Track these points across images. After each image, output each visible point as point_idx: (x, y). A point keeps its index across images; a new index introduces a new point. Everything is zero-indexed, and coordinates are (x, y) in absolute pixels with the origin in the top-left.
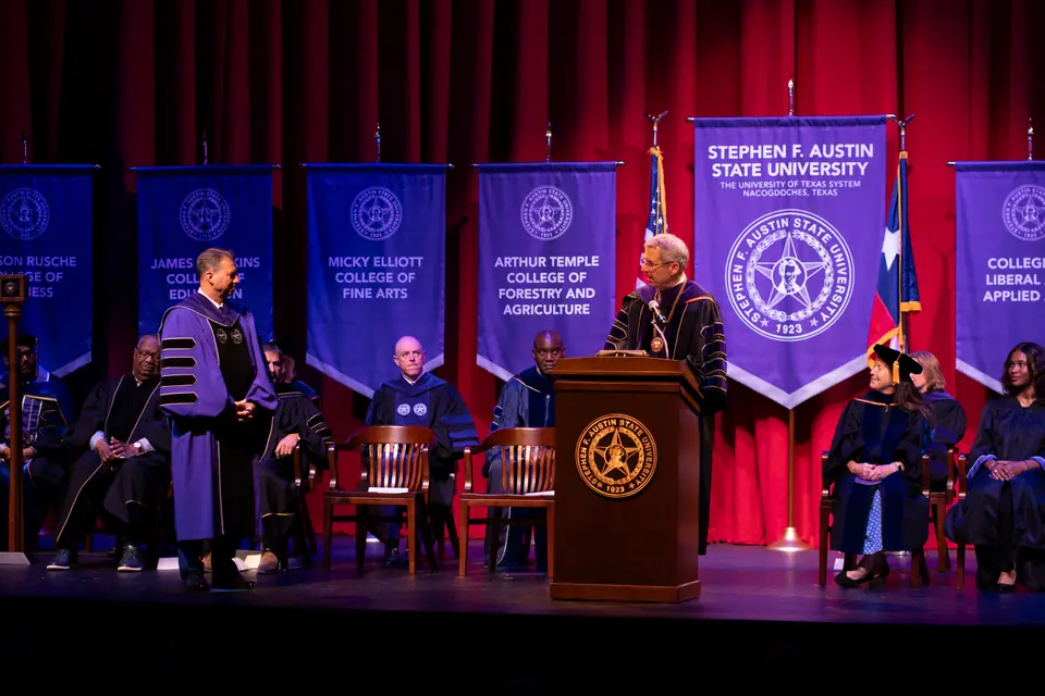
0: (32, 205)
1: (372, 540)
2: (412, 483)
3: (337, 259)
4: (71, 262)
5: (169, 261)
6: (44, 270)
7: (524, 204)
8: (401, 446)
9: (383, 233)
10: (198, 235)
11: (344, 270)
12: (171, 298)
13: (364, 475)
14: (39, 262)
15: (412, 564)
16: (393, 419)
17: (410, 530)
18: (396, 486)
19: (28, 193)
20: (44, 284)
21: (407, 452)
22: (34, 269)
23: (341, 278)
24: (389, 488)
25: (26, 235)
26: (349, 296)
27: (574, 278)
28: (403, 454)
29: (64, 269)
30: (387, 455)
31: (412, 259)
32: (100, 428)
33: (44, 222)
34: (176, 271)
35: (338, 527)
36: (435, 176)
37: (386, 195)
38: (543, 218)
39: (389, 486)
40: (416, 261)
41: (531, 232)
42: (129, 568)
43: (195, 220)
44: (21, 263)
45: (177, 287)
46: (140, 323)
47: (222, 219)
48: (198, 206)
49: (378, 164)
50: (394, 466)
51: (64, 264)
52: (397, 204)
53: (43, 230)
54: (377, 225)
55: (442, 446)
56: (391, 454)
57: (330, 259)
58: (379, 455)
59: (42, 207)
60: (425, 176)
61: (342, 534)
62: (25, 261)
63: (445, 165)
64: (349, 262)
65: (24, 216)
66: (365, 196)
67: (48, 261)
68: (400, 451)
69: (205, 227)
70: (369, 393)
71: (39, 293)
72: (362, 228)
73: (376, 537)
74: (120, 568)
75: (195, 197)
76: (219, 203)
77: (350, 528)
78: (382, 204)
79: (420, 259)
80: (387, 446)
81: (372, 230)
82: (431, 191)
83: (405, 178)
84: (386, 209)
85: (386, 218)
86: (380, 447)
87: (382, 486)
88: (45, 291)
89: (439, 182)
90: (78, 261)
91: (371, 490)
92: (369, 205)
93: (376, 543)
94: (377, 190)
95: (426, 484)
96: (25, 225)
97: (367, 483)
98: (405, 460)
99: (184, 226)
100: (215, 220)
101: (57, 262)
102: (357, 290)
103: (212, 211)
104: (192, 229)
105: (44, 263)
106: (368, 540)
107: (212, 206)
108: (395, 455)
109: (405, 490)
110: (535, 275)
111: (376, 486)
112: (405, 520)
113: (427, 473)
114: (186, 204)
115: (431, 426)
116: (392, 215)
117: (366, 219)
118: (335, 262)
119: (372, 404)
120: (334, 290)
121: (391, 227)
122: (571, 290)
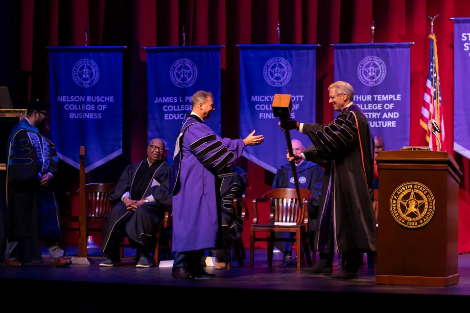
0: (90, 68)
1: (276, 251)
2: (299, 220)
3: (256, 97)
4: (111, 99)
5: (164, 98)
6: (96, 104)
7: (359, 66)
8: (292, 199)
9: (281, 82)
10: (180, 84)
11: (260, 103)
12: (166, 119)
13: (272, 215)
14: (94, 100)
15: (299, 265)
16: (287, 185)
17: (298, 245)
18: (290, 222)
19: (87, 62)
20: (96, 111)
21: (296, 203)
22: (91, 103)
23: (258, 107)
24: (286, 223)
25: (86, 85)
26: (262, 117)
27: (387, 106)
28: (293, 204)
29: (107, 103)
30: (285, 204)
31: (297, 96)
32: (127, 190)
33: (96, 78)
34: (168, 104)
35: (257, 244)
36: (310, 51)
37: (283, 62)
38: (370, 74)
39: (286, 221)
40: (299, 98)
41: (363, 81)
42: (142, 266)
43: (178, 76)
44: (84, 100)
45: (168, 112)
46: (149, 133)
47: (193, 75)
48: (180, 68)
49: (278, 44)
50: (289, 211)
51: (107, 100)
52: (289, 66)
53: (95, 82)
54: (278, 78)
55: (314, 200)
56: (287, 204)
57: (252, 97)
58: (280, 204)
59: (95, 70)
60: (305, 51)
61: (259, 248)
62: (86, 99)
63: (316, 45)
64: (262, 99)
65: (85, 74)
66: (271, 62)
67: (99, 99)
68: (292, 202)
69: (184, 79)
70: (274, 171)
71: (94, 116)
72: (269, 80)
73: (279, 250)
74: (137, 266)
75: (178, 63)
76: (192, 67)
77: (264, 245)
78: (281, 66)
79: (302, 97)
80: (285, 200)
81: (275, 81)
82: (308, 59)
83: (293, 52)
84: (283, 70)
85: (283, 75)
86: (281, 200)
87: (282, 221)
88: (97, 115)
89: (312, 54)
90: (115, 99)
91: (276, 224)
92: (274, 67)
93: (278, 253)
94: (278, 59)
95: (306, 221)
96: (86, 79)
97: (273, 220)
98: (295, 207)
99: (173, 79)
100: (189, 75)
101: (103, 99)
102: (267, 114)
103: (187, 71)
104: (176, 81)
105: (97, 100)
106: (274, 251)
107: (187, 68)
108: (289, 205)
109: (295, 224)
110: (365, 105)
111: (278, 221)
112: (295, 240)
113: (306, 214)
114: (174, 67)
115: (309, 188)
116: (286, 73)
117: (272, 74)
118: (255, 98)
119: (276, 178)
120: (254, 113)
121: (286, 79)
122: (385, 114)
